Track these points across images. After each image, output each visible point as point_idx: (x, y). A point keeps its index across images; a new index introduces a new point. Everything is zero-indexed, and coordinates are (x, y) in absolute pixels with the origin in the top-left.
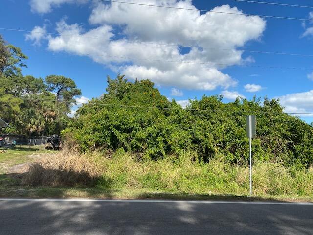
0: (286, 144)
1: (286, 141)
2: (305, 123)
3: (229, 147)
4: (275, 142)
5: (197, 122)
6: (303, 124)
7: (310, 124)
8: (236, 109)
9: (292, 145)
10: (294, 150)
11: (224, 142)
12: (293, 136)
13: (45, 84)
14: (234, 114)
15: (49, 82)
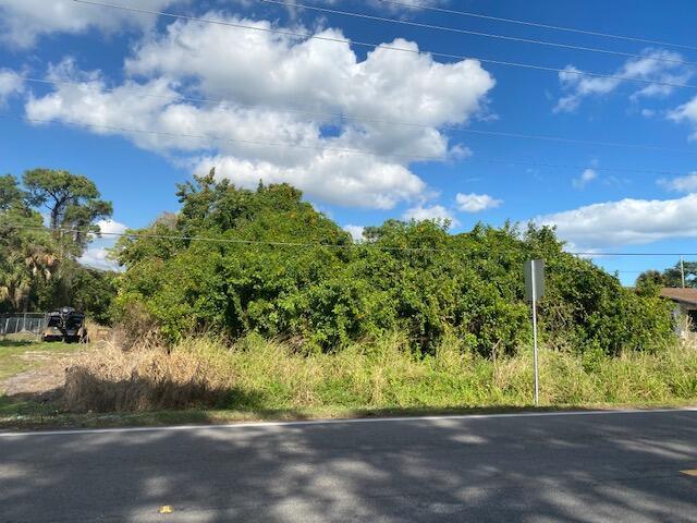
0: (572, 314)
1: (571, 308)
2: (605, 272)
3: (466, 321)
4: (553, 310)
5: (403, 273)
6: (600, 273)
7: (613, 274)
8: (475, 247)
9: (583, 314)
10: (587, 325)
11: (458, 313)
12: (586, 297)
13: (22, 188)
14: (472, 256)
15: (31, 184)
